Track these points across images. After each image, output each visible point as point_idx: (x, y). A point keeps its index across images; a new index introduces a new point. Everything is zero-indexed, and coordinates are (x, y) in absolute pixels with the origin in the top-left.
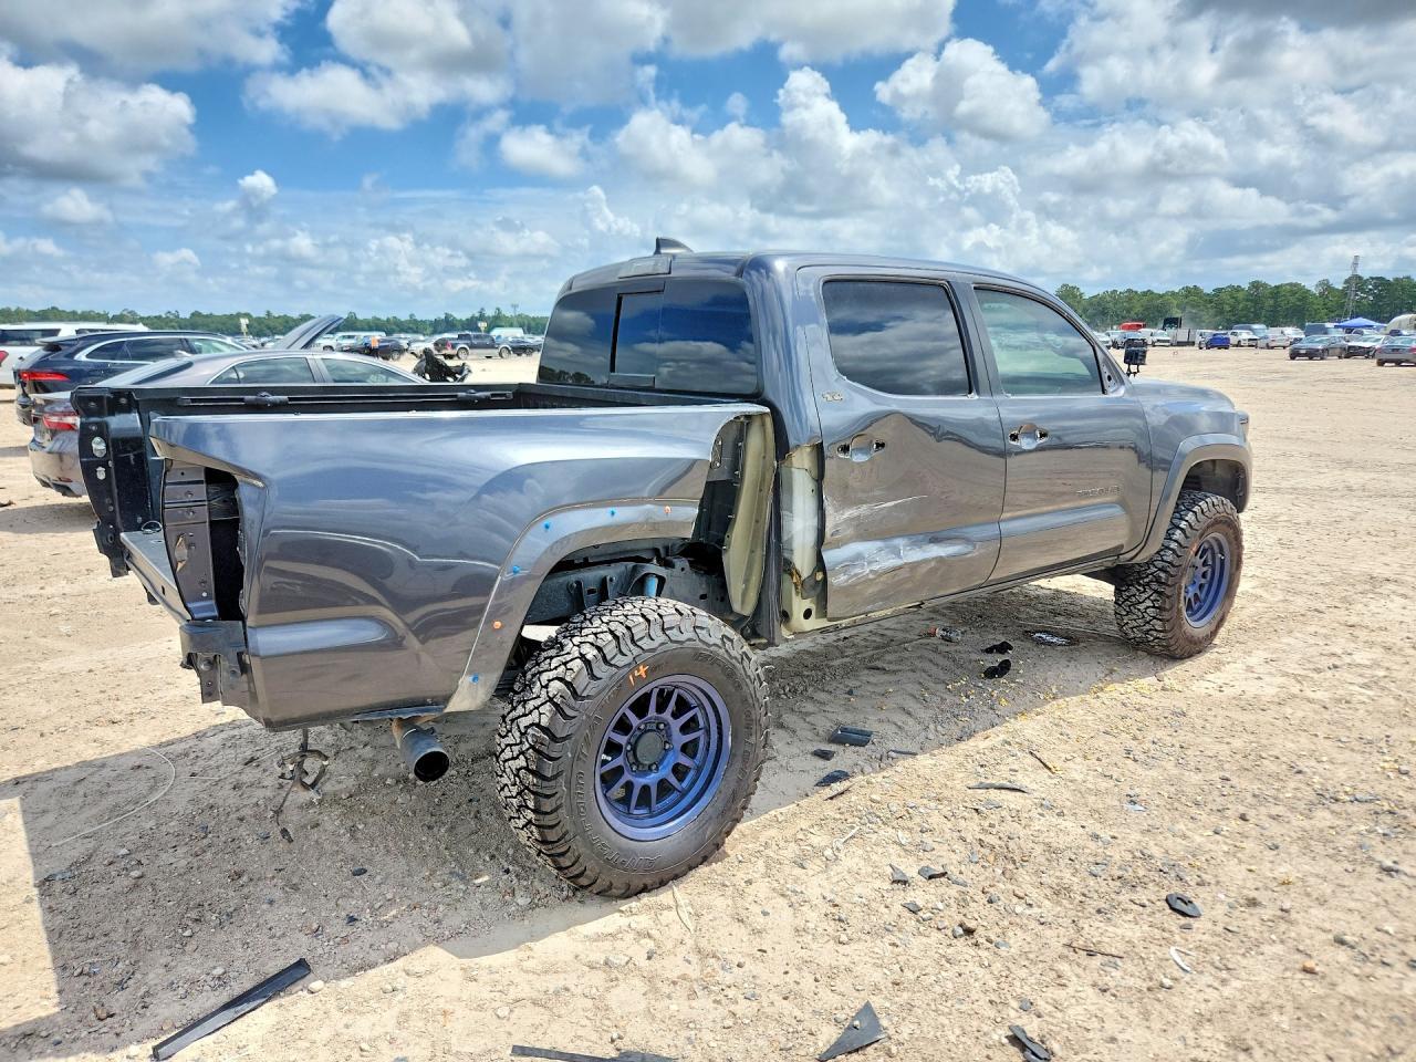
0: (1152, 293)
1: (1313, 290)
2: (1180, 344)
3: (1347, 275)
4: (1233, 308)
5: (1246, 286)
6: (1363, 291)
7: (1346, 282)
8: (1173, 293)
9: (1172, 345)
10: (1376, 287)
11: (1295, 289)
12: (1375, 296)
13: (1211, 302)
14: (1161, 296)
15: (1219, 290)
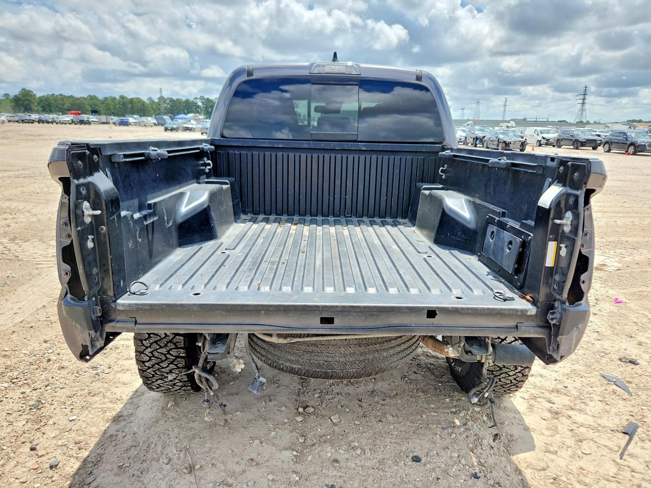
0: (73, 97)
1: (147, 102)
2: (103, 123)
3: (159, 96)
4: (115, 108)
5: (118, 98)
6: (166, 103)
7: (159, 99)
8: (84, 98)
9: (99, 123)
10: (170, 102)
11: (139, 101)
12: (171, 106)
13: (103, 104)
14: (79, 99)
15: (106, 98)
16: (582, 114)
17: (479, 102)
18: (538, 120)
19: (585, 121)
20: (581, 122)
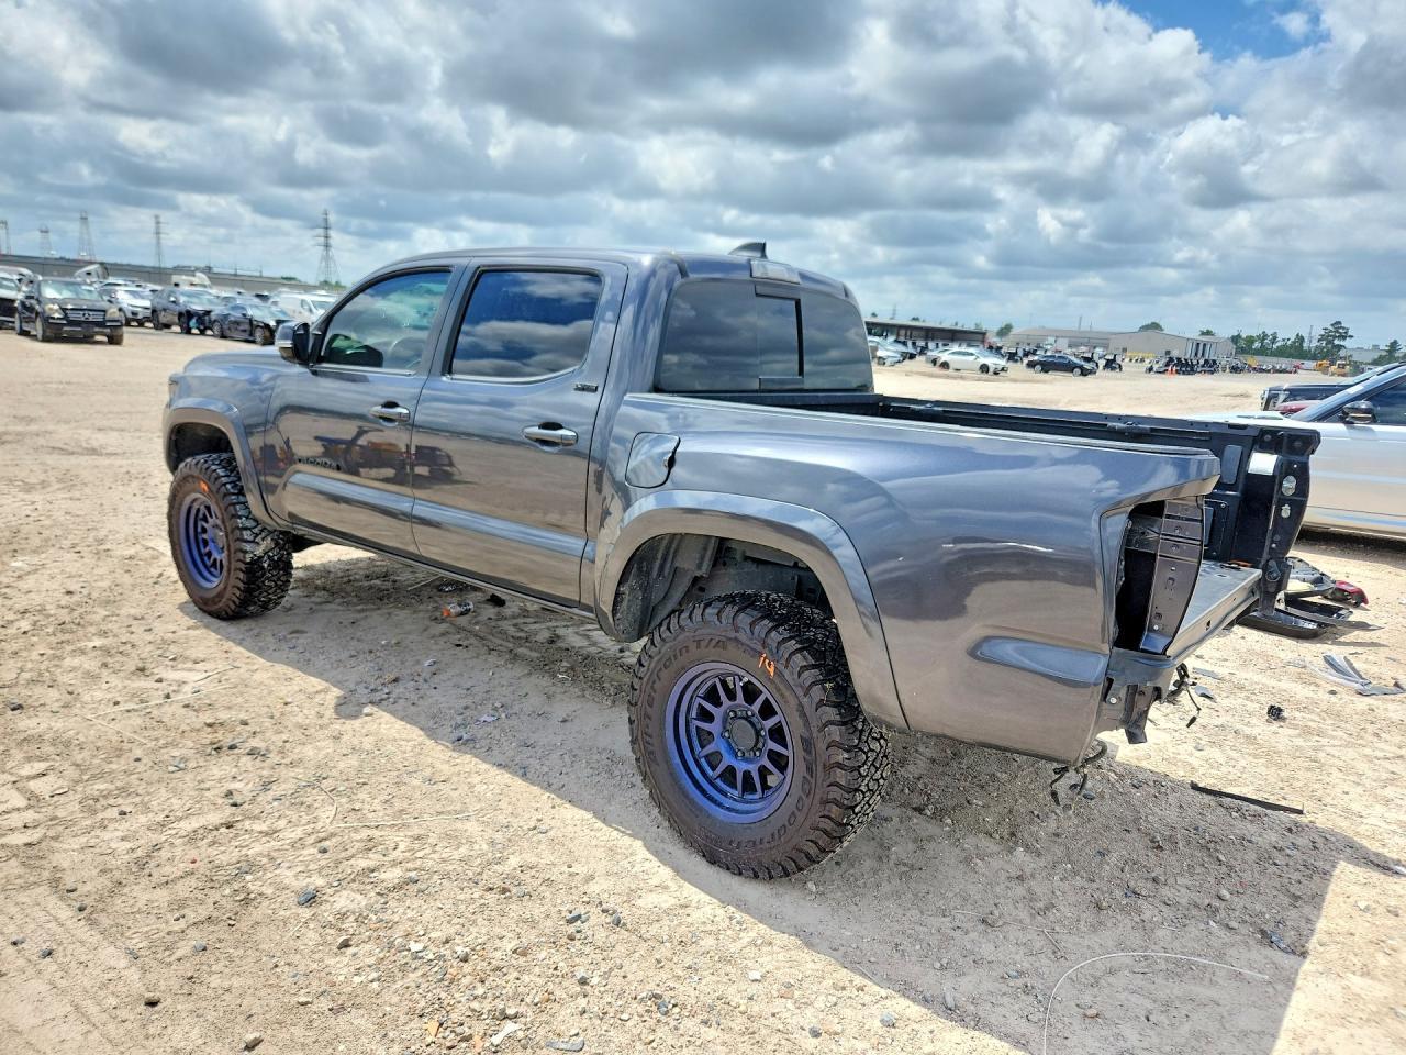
16: (327, 266)
17: (86, 219)
18: (239, 272)
19: (333, 282)
20: (326, 282)
